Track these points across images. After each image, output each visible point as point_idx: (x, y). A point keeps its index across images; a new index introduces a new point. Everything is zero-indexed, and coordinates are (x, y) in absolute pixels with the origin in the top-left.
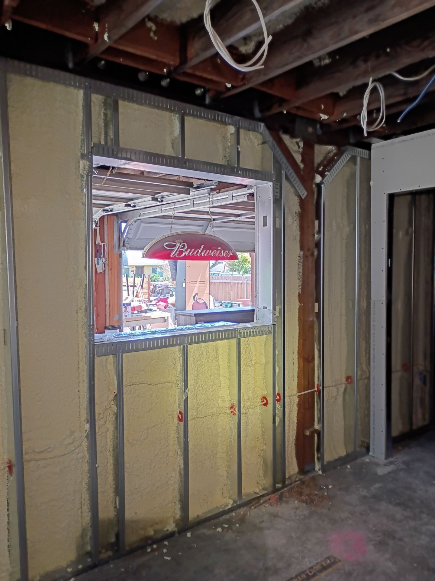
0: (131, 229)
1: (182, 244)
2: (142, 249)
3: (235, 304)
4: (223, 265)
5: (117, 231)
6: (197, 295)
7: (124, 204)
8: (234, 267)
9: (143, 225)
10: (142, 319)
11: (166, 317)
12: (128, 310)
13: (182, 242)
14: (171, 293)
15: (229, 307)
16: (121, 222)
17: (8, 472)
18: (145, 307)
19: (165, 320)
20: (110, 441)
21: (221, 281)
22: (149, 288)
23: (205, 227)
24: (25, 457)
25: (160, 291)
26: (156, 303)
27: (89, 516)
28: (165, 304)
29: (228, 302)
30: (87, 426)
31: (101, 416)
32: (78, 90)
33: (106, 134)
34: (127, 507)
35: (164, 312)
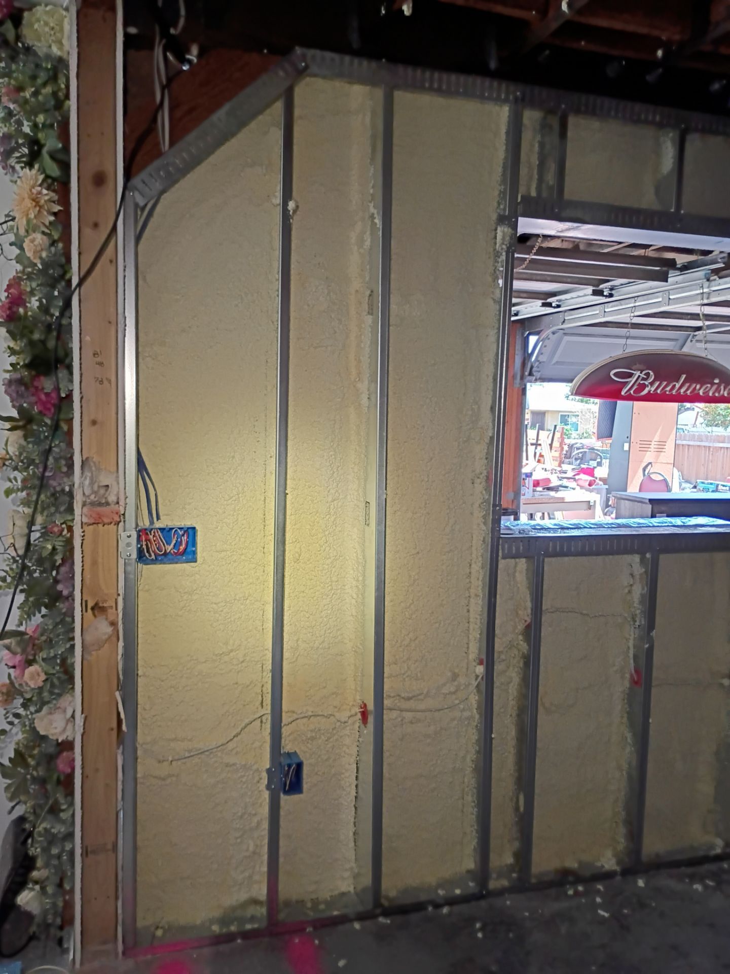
0: (545, 346)
1: (644, 373)
2: (571, 381)
3: (724, 486)
4: (694, 414)
5: (521, 349)
6: (650, 465)
7: (540, 302)
8: (715, 417)
9: (567, 338)
10: (550, 501)
11: (592, 501)
12: (527, 485)
13: (645, 368)
14: (599, 460)
15: (710, 490)
16: (529, 334)
17: (361, 721)
18: (555, 482)
19: (589, 506)
20: (513, 700)
21: (691, 443)
22: (562, 449)
23: (680, 343)
24: (387, 702)
25: (580, 455)
26: (574, 476)
27: (475, 813)
28: (590, 478)
29: (709, 481)
30: (480, 670)
31: (503, 657)
32: (501, 106)
33: (541, 180)
34: (537, 812)
35: (588, 493)
